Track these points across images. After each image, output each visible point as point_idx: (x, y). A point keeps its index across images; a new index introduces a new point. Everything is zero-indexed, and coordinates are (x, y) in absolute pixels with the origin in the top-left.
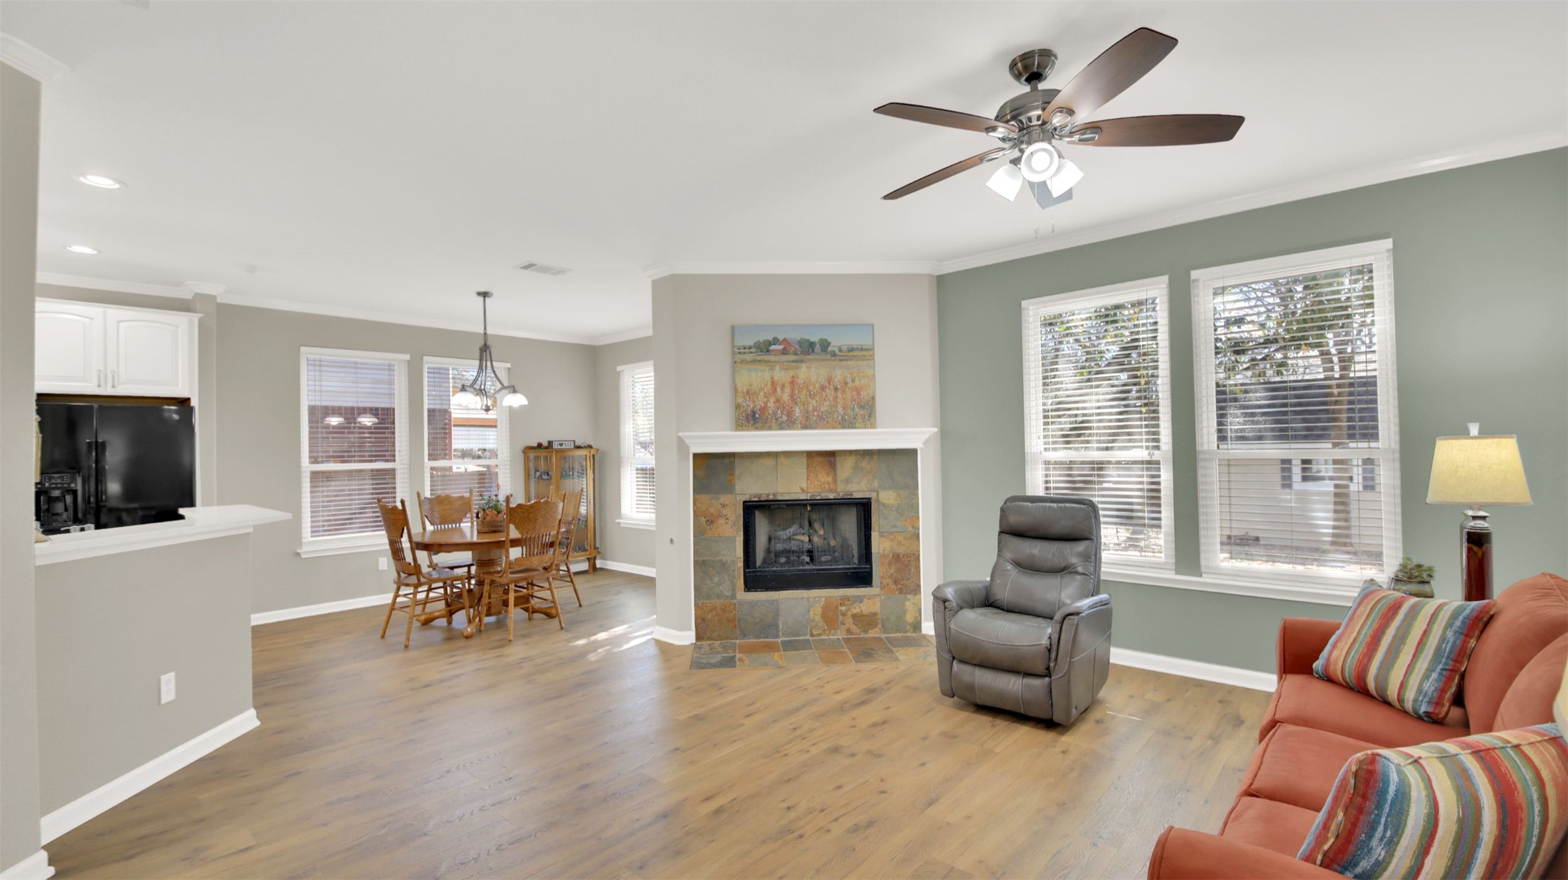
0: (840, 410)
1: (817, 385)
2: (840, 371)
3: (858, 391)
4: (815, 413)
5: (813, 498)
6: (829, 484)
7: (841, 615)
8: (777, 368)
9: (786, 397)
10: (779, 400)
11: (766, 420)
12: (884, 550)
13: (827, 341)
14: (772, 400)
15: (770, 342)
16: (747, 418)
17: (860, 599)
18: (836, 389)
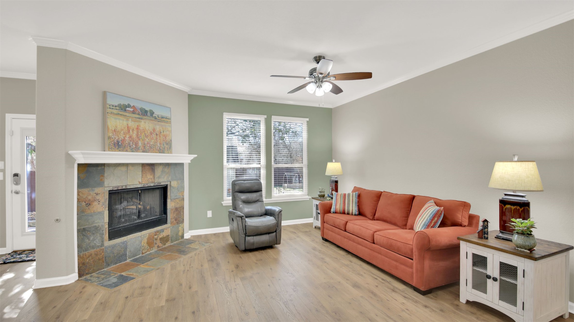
0: (158, 144)
1: (149, 132)
2: (158, 126)
3: (165, 136)
4: (148, 145)
5: (144, 186)
6: (151, 179)
7: (155, 240)
8: (130, 120)
9: (134, 136)
10: (131, 137)
11: (125, 147)
12: (172, 207)
13: (153, 111)
14: (128, 136)
15: (126, 106)
16: (114, 145)
17: (163, 231)
18: (157, 135)
